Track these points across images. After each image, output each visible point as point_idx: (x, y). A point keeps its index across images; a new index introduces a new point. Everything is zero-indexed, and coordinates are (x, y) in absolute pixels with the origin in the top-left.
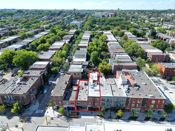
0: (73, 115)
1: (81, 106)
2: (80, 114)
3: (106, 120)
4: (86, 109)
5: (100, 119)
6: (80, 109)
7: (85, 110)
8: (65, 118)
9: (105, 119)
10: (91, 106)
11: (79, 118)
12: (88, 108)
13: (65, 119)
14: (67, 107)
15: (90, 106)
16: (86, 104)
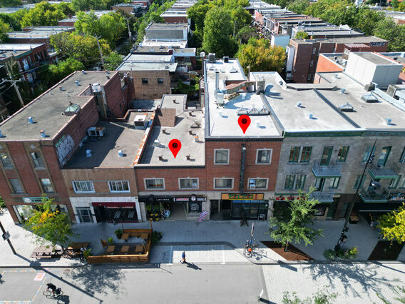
0: (125, 248)
1: (171, 198)
2: (165, 240)
3: (317, 269)
4: (200, 210)
5: (280, 263)
6: (167, 214)
7: (192, 217)
8: (75, 266)
9: (312, 261)
10: (226, 197)
11: (157, 266)
12: (206, 207)
13: (76, 272)
14: (94, 204)
15: (217, 196)
16: (197, 185)
